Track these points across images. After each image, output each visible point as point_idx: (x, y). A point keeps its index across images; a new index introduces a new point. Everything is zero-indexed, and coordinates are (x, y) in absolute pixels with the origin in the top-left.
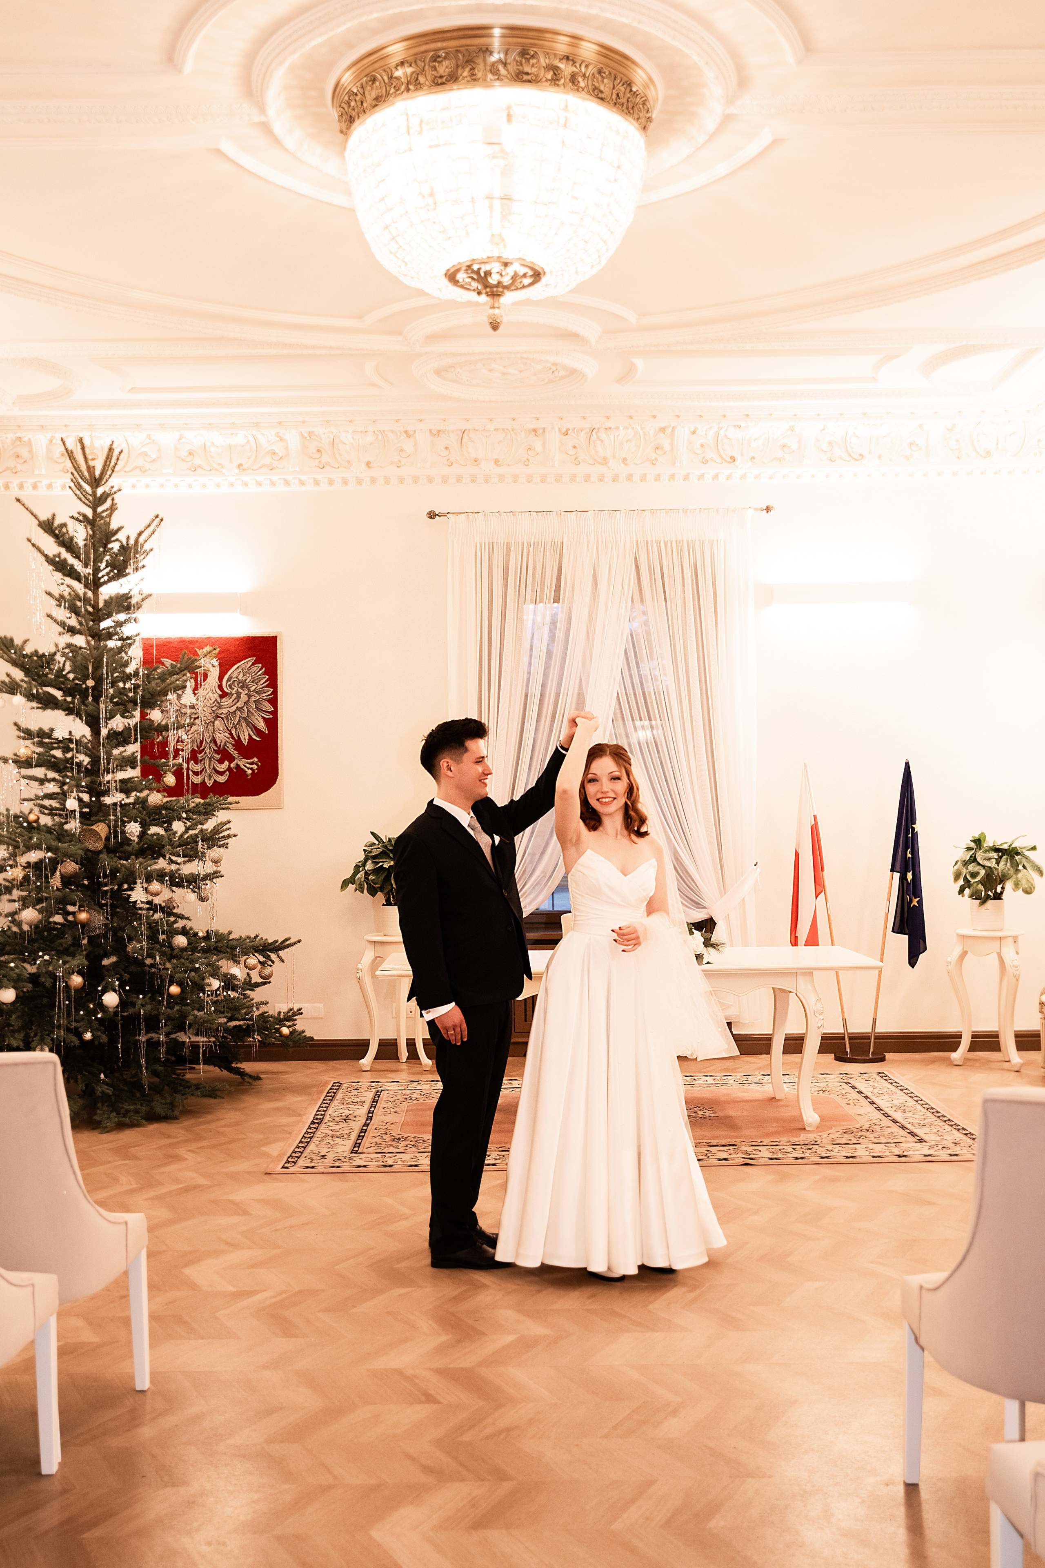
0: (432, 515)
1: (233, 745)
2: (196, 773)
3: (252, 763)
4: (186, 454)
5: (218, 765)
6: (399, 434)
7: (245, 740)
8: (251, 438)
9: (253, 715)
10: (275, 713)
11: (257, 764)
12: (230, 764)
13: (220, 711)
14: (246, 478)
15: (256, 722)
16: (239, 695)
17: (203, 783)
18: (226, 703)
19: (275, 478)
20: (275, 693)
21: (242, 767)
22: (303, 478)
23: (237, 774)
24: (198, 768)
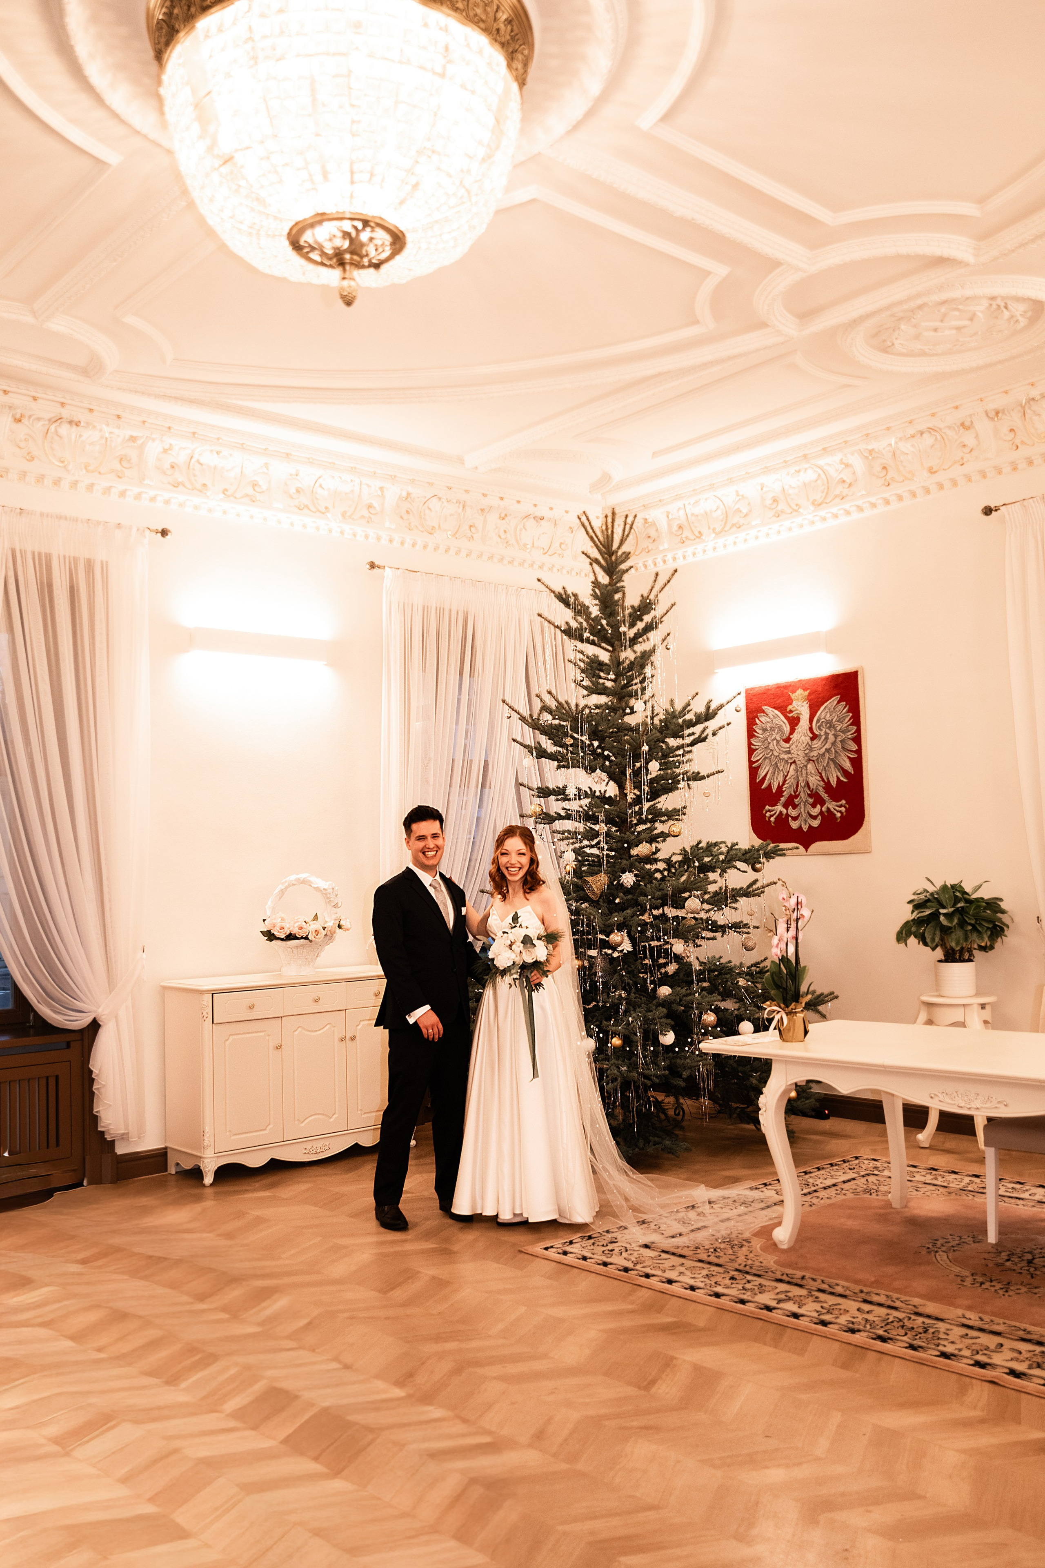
0: (988, 511)
1: (824, 788)
2: (795, 819)
3: (841, 806)
4: (770, 502)
5: (812, 809)
6: (956, 428)
7: (834, 783)
8: (820, 472)
9: (840, 755)
10: (859, 752)
11: (845, 807)
12: (822, 807)
13: (812, 754)
14: (822, 513)
15: (843, 762)
16: (827, 734)
17: (800, 828)
18: (816, 746)
19: (847, 506)
20: (858, 731)
21: (832, 810)
22: (873, 500)
23: (828, 817)
24: (793, 812)
